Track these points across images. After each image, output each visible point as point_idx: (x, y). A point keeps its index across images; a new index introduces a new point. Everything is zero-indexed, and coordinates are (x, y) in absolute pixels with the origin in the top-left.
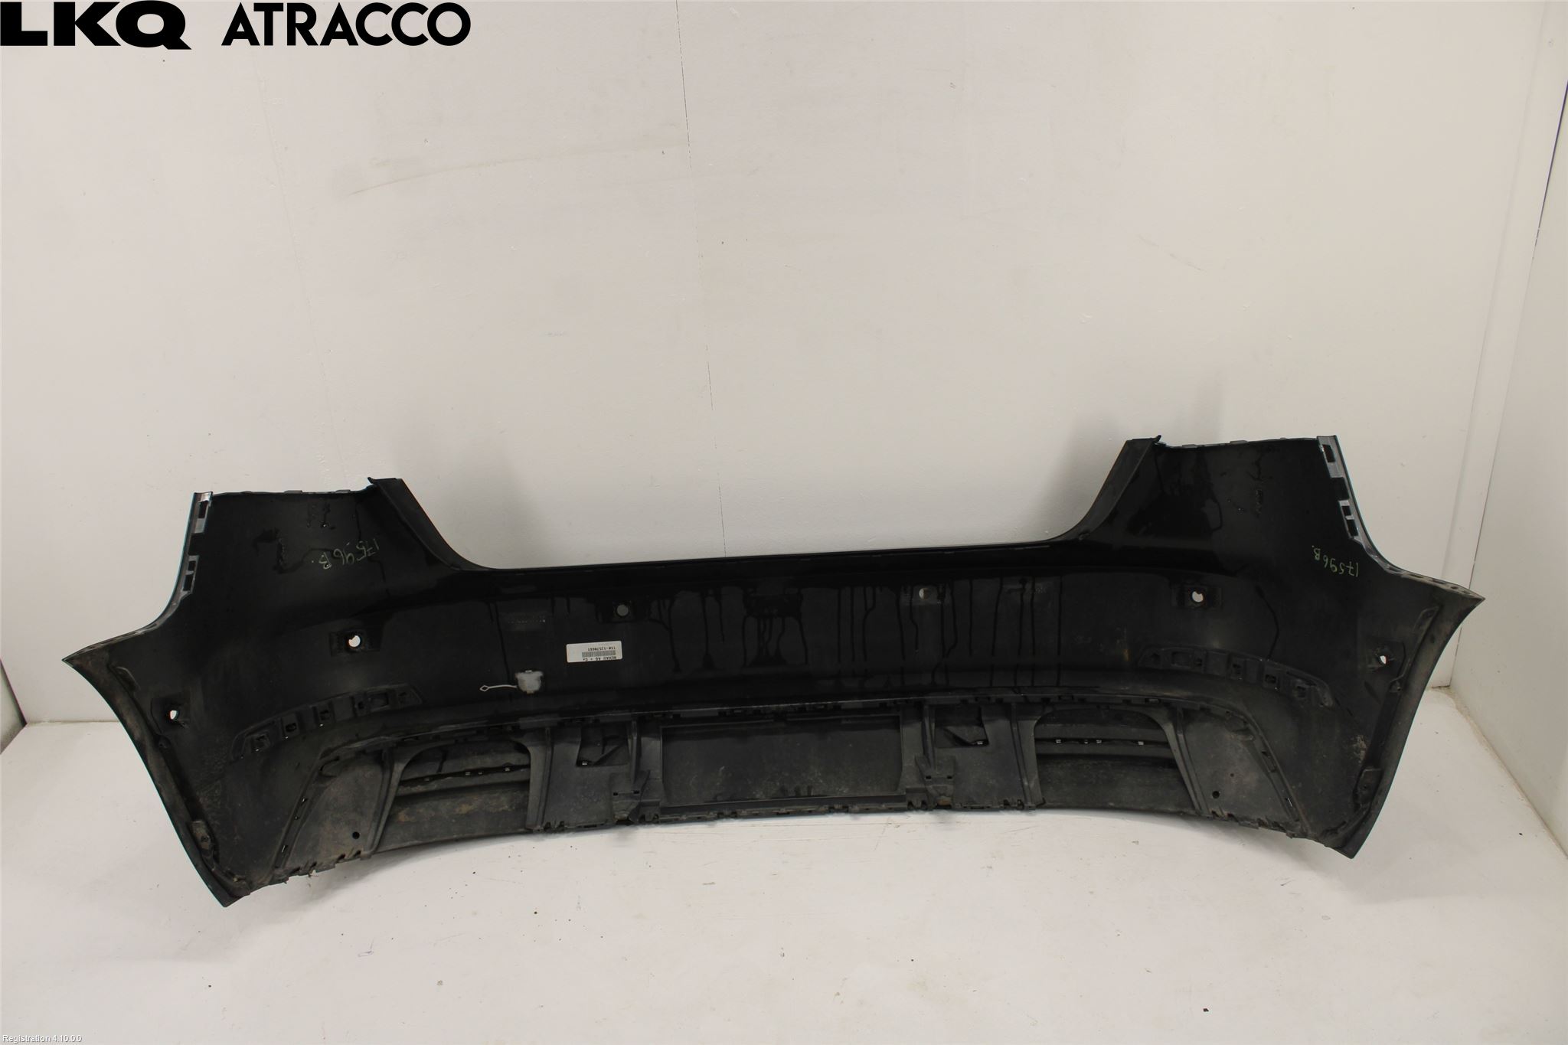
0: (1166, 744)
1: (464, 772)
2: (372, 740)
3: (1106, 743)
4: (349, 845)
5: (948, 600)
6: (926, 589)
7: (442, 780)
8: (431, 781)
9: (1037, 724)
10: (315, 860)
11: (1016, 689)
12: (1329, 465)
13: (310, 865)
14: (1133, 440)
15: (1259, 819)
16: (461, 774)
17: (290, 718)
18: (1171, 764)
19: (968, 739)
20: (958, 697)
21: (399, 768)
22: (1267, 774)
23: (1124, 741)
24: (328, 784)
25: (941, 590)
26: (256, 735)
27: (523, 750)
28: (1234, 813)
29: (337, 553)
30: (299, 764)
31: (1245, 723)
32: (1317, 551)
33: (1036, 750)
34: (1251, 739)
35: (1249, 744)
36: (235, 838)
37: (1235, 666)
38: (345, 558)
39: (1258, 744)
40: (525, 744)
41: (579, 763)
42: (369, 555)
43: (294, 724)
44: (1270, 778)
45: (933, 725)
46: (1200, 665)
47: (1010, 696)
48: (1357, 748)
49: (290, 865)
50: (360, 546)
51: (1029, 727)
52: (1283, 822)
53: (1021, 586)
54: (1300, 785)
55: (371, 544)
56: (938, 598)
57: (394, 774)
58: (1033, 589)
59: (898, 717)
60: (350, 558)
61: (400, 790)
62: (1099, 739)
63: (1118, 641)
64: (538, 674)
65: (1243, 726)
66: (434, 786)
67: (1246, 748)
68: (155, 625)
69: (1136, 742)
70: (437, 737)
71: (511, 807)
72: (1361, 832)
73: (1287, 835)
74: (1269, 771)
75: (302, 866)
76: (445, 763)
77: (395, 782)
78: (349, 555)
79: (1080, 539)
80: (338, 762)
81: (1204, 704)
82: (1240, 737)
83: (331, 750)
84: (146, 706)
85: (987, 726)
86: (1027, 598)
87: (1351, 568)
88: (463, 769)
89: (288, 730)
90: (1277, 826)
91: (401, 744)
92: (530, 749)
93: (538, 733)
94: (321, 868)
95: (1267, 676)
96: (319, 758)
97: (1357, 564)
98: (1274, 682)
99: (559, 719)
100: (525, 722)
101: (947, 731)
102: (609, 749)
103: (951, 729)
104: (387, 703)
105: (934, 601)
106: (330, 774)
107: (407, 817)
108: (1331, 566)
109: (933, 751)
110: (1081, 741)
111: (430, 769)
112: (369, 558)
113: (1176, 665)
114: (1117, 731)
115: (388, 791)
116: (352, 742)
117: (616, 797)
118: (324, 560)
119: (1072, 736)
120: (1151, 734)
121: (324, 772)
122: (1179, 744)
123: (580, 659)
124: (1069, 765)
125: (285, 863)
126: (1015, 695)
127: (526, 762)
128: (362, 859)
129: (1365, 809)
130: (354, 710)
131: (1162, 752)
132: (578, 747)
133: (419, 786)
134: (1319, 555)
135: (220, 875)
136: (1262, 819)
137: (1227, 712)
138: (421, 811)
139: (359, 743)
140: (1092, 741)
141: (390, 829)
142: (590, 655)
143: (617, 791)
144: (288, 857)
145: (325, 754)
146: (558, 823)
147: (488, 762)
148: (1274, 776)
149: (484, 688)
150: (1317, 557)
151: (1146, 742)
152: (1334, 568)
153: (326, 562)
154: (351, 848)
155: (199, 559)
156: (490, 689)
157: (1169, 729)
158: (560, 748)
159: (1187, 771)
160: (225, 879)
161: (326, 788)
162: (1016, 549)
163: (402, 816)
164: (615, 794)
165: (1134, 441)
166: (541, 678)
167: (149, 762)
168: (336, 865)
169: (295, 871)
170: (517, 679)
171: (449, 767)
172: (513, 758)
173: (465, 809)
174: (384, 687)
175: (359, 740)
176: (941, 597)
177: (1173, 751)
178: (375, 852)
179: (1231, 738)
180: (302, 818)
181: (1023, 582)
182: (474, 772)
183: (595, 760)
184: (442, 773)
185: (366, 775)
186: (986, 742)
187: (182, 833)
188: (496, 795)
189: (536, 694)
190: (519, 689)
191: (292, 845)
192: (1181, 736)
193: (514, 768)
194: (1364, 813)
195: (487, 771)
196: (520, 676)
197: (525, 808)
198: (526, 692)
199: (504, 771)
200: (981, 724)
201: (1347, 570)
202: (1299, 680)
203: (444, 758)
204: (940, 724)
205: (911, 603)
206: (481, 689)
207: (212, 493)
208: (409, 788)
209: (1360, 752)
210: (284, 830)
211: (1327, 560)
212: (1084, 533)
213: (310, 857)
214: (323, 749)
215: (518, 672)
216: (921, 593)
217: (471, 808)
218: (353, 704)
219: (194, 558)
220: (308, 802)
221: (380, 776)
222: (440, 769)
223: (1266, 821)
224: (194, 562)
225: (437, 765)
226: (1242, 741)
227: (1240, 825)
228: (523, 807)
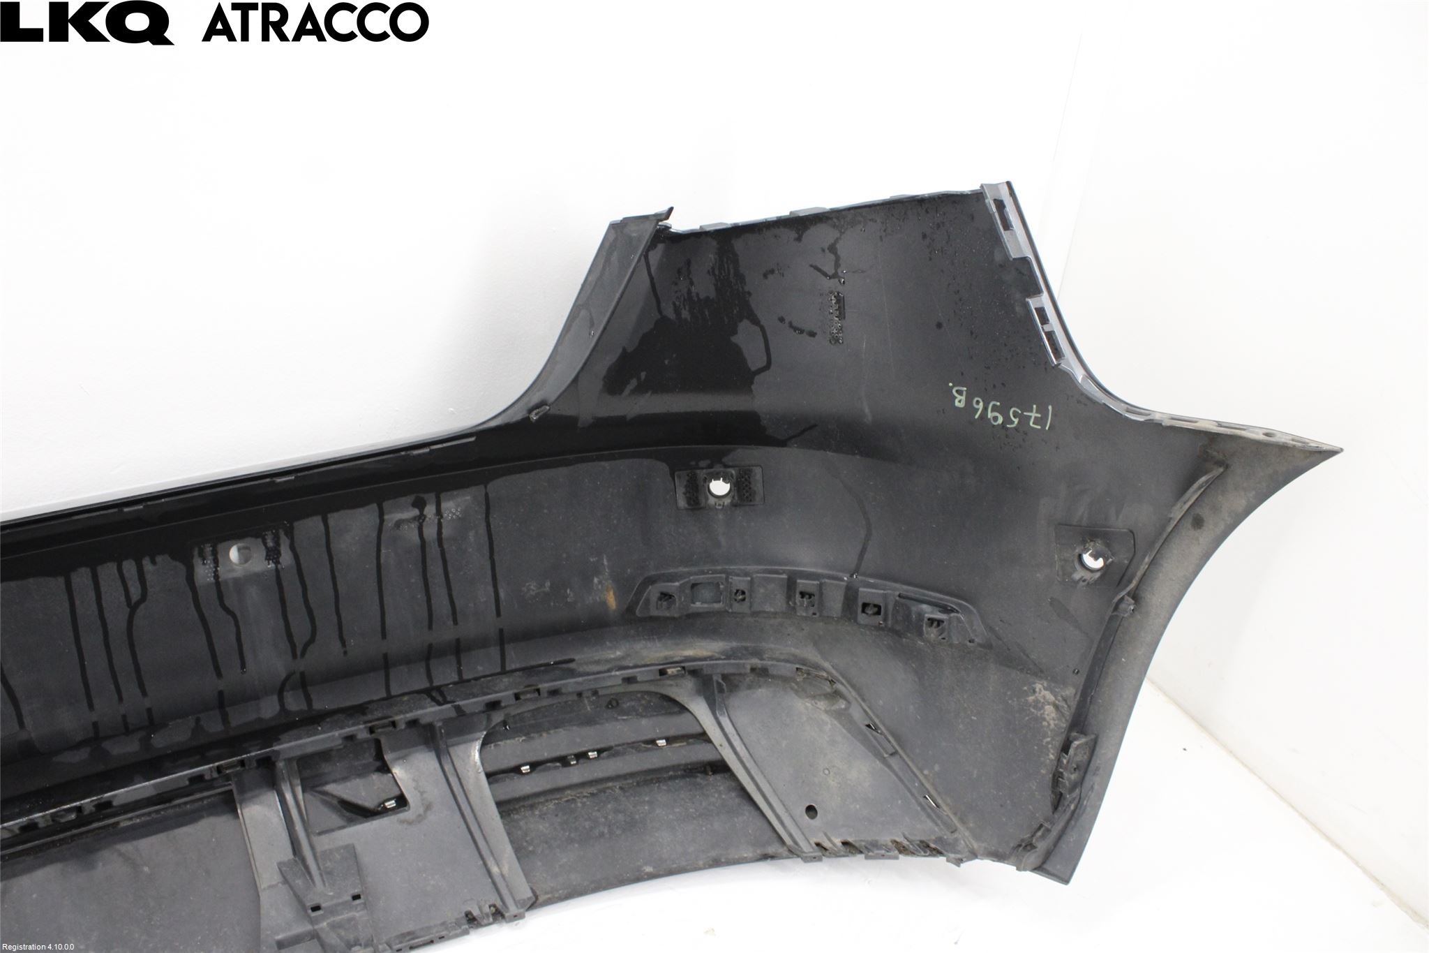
0: (703, 737)
3: (605, 754)
5: (286, 558)
6: (241, 544)
9: (483, 745)
11: (435, 694)
12: (1005, 235)
14: (625, 219)
15: (895, 842)
18: (719, 767)
19: (370, 803)
20: (336, 733)
22: (884, 761)
23: (634, 746)
25: (270, 544)
28: (850, 840)
31: (832, 682)
32: (960, 392)
33: (494, 796)
34: (843, 706)
35: (840, 715)
37: (803, 594)
39: (856, 713)
44: (889, 767)
45: (299, 790)
46: (744, 600)
47: (429, 712)
48: (1037, 701)
51: (471, 756)
52: (934, 838)
53: (416, 512)
54: (937, 768)
56: (268, 558)
58: (439, 512)
59: (231, 791)
62: (593, 751)
63: (596, 580)
65: (827, 688)
67: (836, 722)
69: (653, 742)
72: (1071, 837)
73: (948, 861)
74: (886, 756)
79: (534, 417)
81: (755, 661)
82: (822, 704)
85: (398, 771)
86: (430, 532)
87: (1034, 415)
90: (928, 849)
95: (865, 606)
97: (1050, 408)
98: (878, 613)
101: (325, 793)
103: (331, 788)
105: (260, 564)
108: (990, 415)
109: (312, 847)
110: (563, 761)
113: (698, 604)
114: (619, 730)
119: (546, 755)
120: (678, 725)
122: (725, 735)
124: (551, 806)
126: (438, 708)
129: (1074, 799)
131: (700, 753)
134: (963, 398)
136: (898, 840)
137: (797, 669)
140: (582, 756)
148: (893, 762)
150: (960, 401)
151: (669, 740)
152: (996, 419)
157: (700, 709)
159: (752, 778)
162: (416, 452)
165: (626, 222)
176: (273, 555)
177: (719, 747)
179: (807, 708)
181: (420, 504)
186: (402, 801)
192: (725, 721)
194: (1072, 807)
200: (385, 769)
201: (1024, 420)
202: (924, 606)
204: (311, 784)
205: (216, 576)
209: (1042, 708)
211: (981, 406)
212: (538, 406)
216: (234, 554)
223: (905, 843)
226: (826, 712)
227: (867, 858)
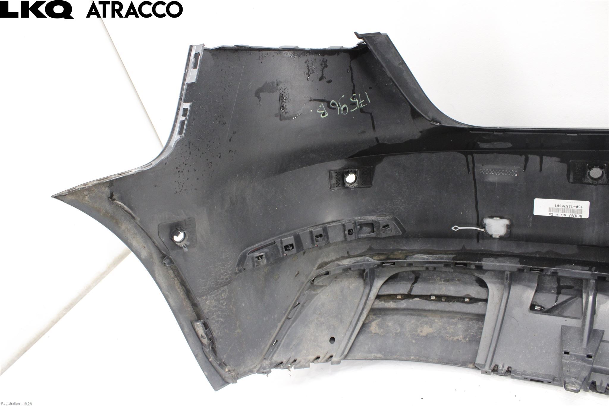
1: (430, 296)
2: (359, 259)
4: (326, 348)
7: (411, 300)
8: (402, 299)
10: (296, 358)
13: (291, 361)
16: (427, 297)
17: (289, 240)
21: (378, 283)
24: (319, 291)
26: (257, 254)
27: (483, 284)
29: (334, 104)
30: (298, 273)
36: (236, 332)
38: (340, 109)
40: (486, 280)
41: (532, 307)
42: (361, 107)
43: (292, 245)
49: (276, 358)
50: (353, 98)
55: (364, 97)
57: (373, 288)
60: (345, 109)
61: (376, 303)
64: (506, 222)
66: (404, 304)
68: (151, 164)
70: (410, 265)
71: (465, 338)
75: (285, 361)
76: (415, 285)
77: (373, 296)
78: (344, 106)
80: (328, 276)
83: (326, 263)
84: (153, 229)
88: (429, 294)
89: (286, 250)
91: (381, 265)
92: (489, 285)
93: (499, 274)
94: (298, 366)
96: (316, 268)
99: (520, 266)
100: (487, 263)
102: (562, 298)
104: (373, 232)
106: (321, 284)
107: (377, 329)
111: (402, 288)
112: (361, 110)
115: (365, 303)
116: (343, 258)
117: (566, 355)
118: (321, 109)
121: (315, 283)
123: (546, 213)
125: (273, 356)
127: (484, 297)
128: (332, 364)
130: (345, 235)
132: (533, 293)
133: (391, 302)
135: (216, 364)
138: (390, 324)
139: (348, 260)
141: (361, 338)
142: (557, 210)
143: (568, 350)
144: (275, 352)
145: (321, 266)
146: (506, 368)
147: (451, 290)
149: (456, 228)
153: (323, 112)
154: (326, 351)
155: (192, 107)
156: (460, 229)
158: (516, 289)
160: (219, 368)
161: (318, 294)
163: (374, 327)
164: (567, 353)
166: (507, 226)
167: (157, 275)
168: (311, 364)
169: (279, 365)
170: (485, 224)
171: (419, 289)
172: (474, 291)
173: (426, 330)
174: (371, 218)
175: (349, 257)
178: (345, 358)
180: (293, 319)
182: (439, 298)
183: (548, 306)
184: (412, 293)
185: (351, 287)
187: (186, 330)
188: (454, 320)
189: (501, 238)
190: (486, 232)
191: (281, 341)
193: (473, 300)
195: (449, 299)
196: (488, 221)
197: (478, 342)
198: (491, 236)
199: (464, 302)
203: (416, 281)
206: (453, 228)
207: (204, 45)
208: (383, 302)
210: (279, 325)
213: (293, 353)
214: (320, 262)
215: (486, 217)
217: (431, 330)
218: (344, 231)
219: (187, 105)
220: (300, 306)
221: (362, 289)
222: (411, 290)
224: (187, 109)
225: (409, 285)
228: (476, 340)
